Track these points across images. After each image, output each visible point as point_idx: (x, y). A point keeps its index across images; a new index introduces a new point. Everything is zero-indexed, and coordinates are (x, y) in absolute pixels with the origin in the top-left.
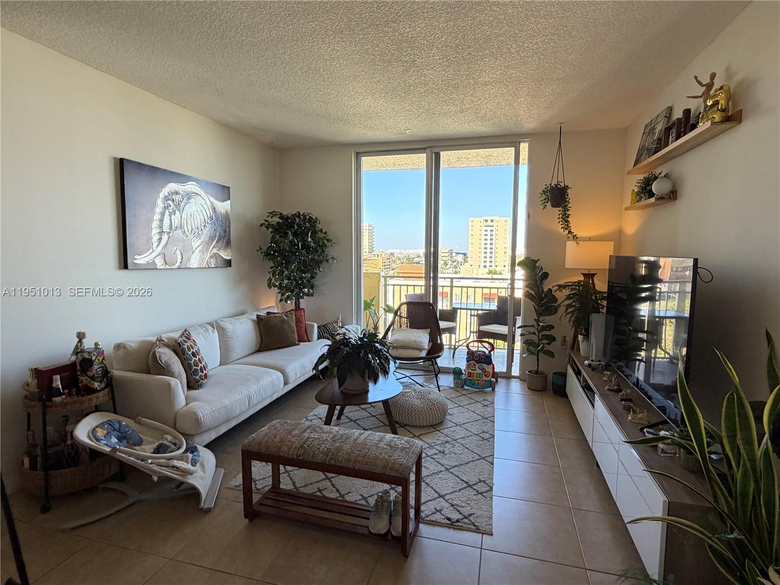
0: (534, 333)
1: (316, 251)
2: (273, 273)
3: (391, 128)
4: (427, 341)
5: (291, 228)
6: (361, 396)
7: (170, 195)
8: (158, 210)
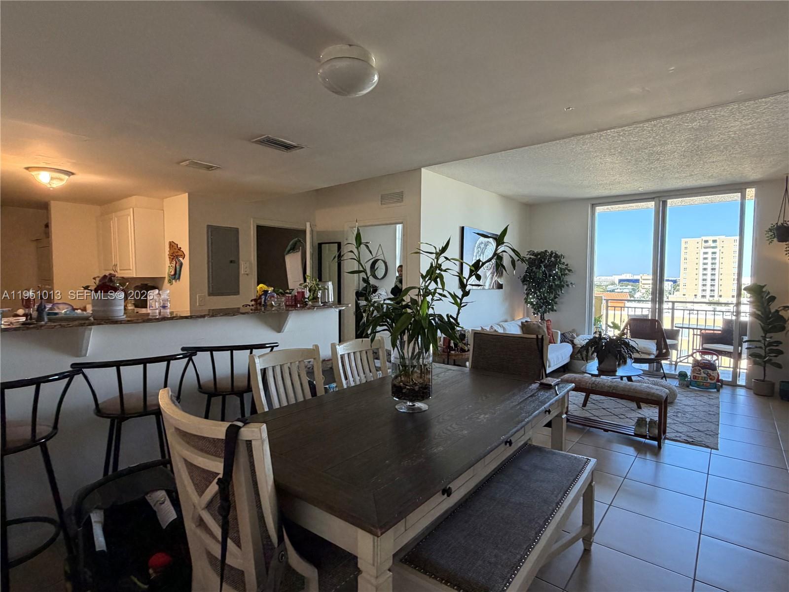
0: (761, 348)
1: (559, 278)
2: (528, 294)
3: (627, 188)
4: (655, 348)
5: (542, 262)
6: (612, 372)
7: (479, 245)
8: (475, 254)
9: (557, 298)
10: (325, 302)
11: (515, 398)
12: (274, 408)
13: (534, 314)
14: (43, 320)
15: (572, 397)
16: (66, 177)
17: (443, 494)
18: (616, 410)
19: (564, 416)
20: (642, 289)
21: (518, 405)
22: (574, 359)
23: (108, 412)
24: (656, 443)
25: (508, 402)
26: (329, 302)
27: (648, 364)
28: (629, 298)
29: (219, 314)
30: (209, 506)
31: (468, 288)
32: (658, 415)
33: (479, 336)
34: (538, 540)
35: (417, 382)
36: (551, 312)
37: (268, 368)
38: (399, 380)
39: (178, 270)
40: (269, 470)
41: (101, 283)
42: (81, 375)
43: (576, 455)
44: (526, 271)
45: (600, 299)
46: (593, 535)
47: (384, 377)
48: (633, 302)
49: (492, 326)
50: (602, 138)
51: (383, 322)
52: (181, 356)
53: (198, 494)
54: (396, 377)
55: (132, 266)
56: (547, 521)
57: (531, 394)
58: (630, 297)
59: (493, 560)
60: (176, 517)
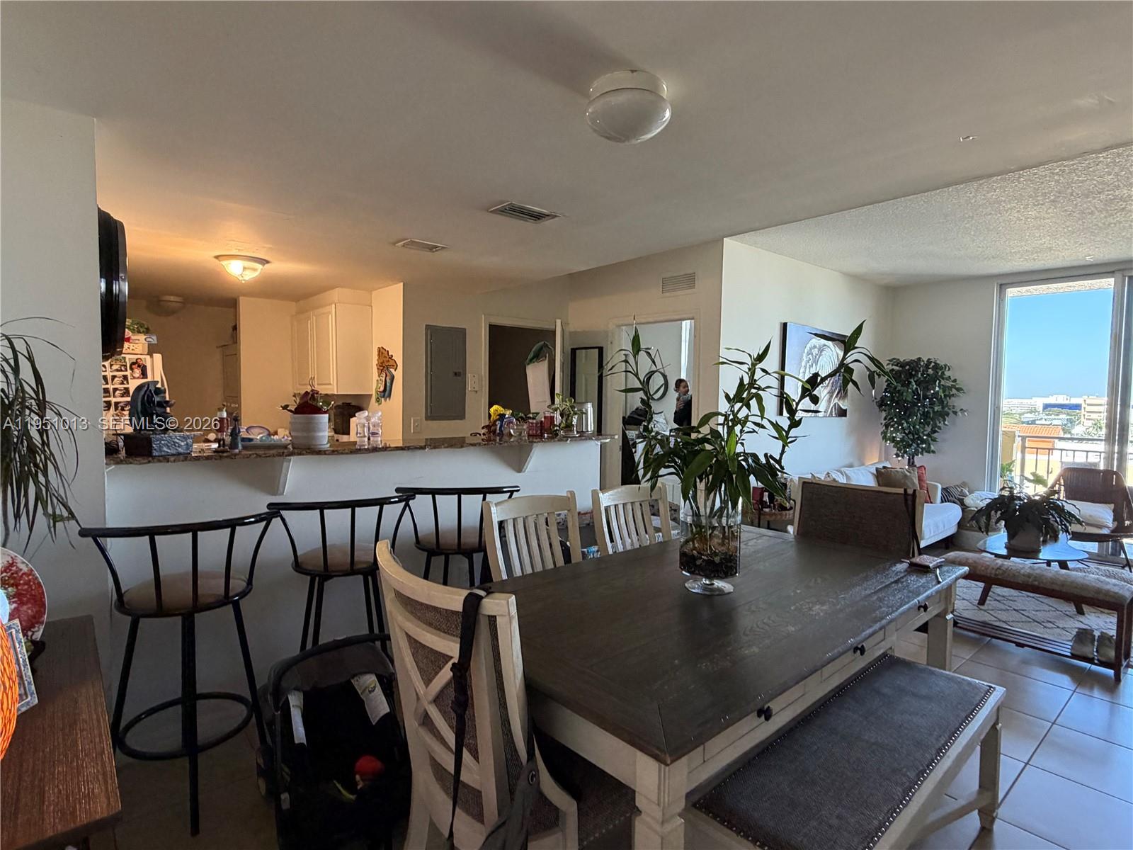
1: (941, 402)
2: (887, 426)
3: (1063, 256)
4: (1111, 518)
5: (912, 376)
6: (1032, 553)
7: (811, 350)
8: (803, 364)
9: (938, 432)
10: (582, 432)
11: (869, 583)
12: (515, 576)
13: (897, 456)
14: (237, 448)
15: (961, 589)
16: (259, 266)
17: (759, 716)
18: (1037, 613)
19: (949, 617)
20: (1085, 421)
21: (875, 593)
22: (967, 530)
23: (310, 568)
24: (1111, 672)
25: (858, 588)
26: (588, 431)
27: (1097, 543)
28: (1061, 435)
29: (443, 444)
30: (437, 700)
31: (799, 415)
32: (1115, 627)
33: (810, 488)
34: (908, 802)
35: (717, 551)
36: (925, 454)
37: (507, 520)
38: (691, 546)
39: (388, 384)
40: (518, 658)
41: (302, 402)
42: (279, 518)
43: (969, 679)
44: (886, 389)
45: (1011, 436)
46: (997, 805)
47: (665, 542)
48: (1070, 441)
49: (828, 473)
50: (1022, 179)
51: (669, 462)
52: (397, 499)
53: (424, 683)
54: (687, 542)
55: (333, 380)
56: (922, 774)
57: (895, 579)
58: (1065, 433)
59: (834, 822)
60: (388, 710)
